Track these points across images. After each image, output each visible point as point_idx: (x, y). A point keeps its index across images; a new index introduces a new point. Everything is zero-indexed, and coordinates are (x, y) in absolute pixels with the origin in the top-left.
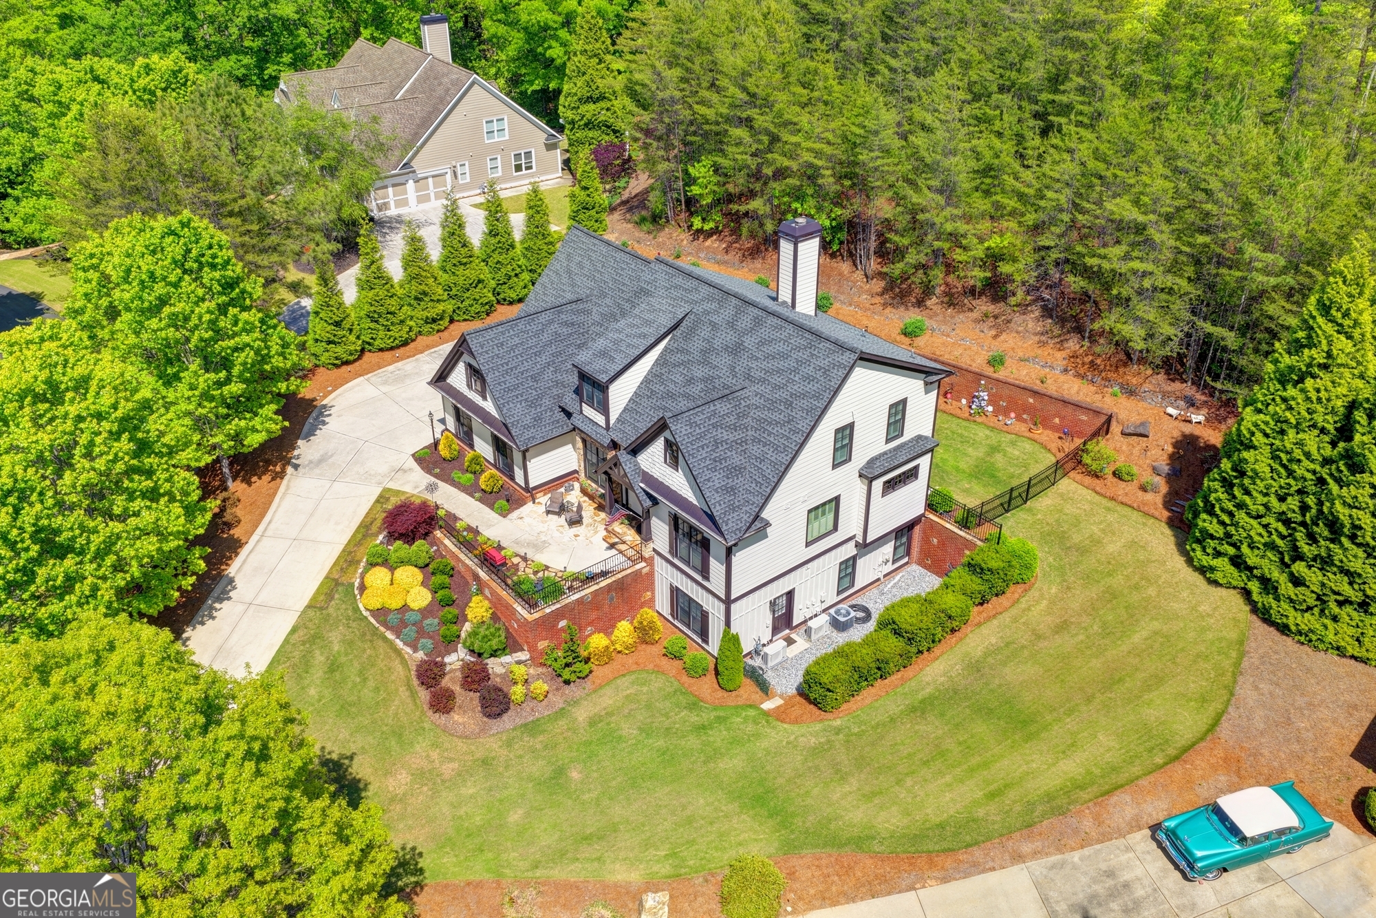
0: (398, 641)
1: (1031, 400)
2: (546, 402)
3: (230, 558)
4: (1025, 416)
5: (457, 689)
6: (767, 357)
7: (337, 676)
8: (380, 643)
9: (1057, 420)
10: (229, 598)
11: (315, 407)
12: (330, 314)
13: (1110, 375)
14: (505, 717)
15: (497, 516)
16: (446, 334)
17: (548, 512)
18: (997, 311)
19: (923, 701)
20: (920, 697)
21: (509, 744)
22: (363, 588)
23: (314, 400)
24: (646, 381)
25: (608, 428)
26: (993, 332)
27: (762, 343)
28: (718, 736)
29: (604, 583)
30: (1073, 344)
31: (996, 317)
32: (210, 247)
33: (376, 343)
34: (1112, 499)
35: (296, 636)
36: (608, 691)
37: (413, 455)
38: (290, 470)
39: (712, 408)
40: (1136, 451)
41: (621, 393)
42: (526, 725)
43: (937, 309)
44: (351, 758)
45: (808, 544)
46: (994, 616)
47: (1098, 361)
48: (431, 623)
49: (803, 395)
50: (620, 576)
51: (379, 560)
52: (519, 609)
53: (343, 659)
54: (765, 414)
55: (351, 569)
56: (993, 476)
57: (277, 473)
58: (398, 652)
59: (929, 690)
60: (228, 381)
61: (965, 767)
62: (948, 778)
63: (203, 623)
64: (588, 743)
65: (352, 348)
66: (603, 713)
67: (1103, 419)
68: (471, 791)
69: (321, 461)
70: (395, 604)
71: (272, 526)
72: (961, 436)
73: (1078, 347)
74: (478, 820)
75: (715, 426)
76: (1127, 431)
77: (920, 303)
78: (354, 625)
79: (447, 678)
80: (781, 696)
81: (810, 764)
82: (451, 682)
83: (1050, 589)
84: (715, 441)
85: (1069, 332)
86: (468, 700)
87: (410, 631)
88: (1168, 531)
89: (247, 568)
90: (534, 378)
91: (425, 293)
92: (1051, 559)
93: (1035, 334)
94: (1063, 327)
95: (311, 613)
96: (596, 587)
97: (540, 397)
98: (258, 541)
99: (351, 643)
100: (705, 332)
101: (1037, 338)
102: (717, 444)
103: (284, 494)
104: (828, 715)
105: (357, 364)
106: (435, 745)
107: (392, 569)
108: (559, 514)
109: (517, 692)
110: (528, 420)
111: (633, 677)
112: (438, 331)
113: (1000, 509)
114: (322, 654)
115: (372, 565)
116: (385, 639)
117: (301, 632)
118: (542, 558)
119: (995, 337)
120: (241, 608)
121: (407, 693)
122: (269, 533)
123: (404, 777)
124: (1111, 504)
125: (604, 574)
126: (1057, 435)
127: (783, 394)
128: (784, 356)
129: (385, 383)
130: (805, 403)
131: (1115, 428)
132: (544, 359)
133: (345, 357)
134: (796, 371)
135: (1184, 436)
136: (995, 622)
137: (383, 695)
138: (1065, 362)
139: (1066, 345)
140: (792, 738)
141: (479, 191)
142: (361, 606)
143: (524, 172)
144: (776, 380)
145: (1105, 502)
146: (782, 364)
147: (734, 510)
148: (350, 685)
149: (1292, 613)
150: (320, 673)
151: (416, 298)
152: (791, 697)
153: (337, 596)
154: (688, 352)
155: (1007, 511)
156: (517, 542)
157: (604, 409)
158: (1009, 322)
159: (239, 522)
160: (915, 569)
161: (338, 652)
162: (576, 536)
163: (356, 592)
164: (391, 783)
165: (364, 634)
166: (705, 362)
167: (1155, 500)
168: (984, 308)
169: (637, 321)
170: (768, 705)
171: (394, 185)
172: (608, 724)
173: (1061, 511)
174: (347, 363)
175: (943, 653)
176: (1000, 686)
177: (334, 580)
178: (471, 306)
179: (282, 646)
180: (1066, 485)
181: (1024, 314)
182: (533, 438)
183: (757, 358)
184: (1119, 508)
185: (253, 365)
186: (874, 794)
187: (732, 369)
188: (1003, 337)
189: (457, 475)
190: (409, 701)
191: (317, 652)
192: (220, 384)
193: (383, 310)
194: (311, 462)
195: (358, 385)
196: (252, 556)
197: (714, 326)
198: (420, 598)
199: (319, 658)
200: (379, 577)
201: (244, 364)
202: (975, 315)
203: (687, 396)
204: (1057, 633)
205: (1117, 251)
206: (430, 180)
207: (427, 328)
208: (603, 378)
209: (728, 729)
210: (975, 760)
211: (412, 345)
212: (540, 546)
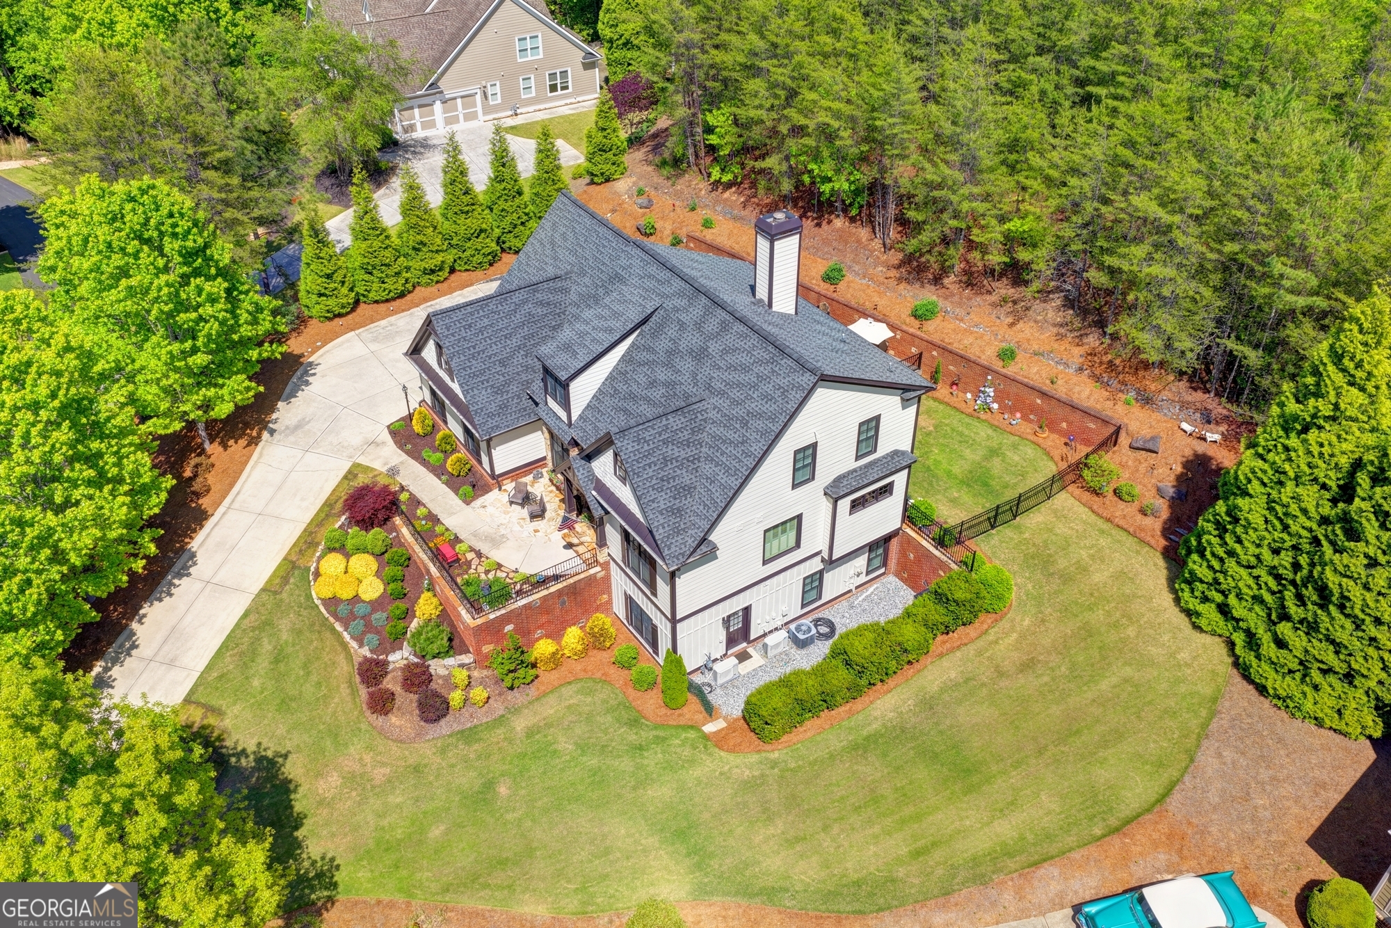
0: (345, 634)
1: (1039, 401)
2: (514, 388)
3: (195, 531)
4: (1032, 417)
5: (397, 689)
6: (730, 367)
7: (282, 667)
8: (328, 634)
9: (1064, 425)
10: (189, 575)
11: (302, 364)
12: (321, 267)
13: (1129, 378)
14: (443, 722)
15: (460, 502)
16: (445, 285)
17: (512, 503)
18: (1016, 296)
19: (867, 738)
20: (865, 733)
21: (443, 751)
22: (317, 574)
23: (302, 356)
24: (611, 378)
25: (570, 424)
26: (1010, 320)
27: (726, 351)
28: (653, 759)
29: (555, 588)
30: (1093, 340)
31: (1015, 302)
32: (171, 215)
33: (371, 295)
34: (1108, 520)
35: (246, 621)
36: (552, 699)
37: (388, 427)
38: (265, 435)
39: (664, 422)
40: (1142, 468)
41: (584, 390)
42: (462, 732)
43: (954, 288)
44: (285, 756)
45: (765, 562)
46: (959, 647)
47: (1117, 362)
48: (379, 617)
49: (759, 415)
50: (571, 581)
51: (337, 545)
52: (463, 612)
53: (290, 650)
54: (720, 431)
55: (310, 551)
56: (986, 484)
57: (253, 438)
58: (345, 646)
59: (875, 726)
60: (194, 350)
61: (897, 817)
62: (876, 829)
63: (160, 600)
64: (523, 756)
65: (344, 301)
66: (542, 724)
67: (1112, 429)
68: (399, 800)
69: (298, 427)
70: (346, 594)
71: (240, 498)
72: (961, 434)
73: (1097, 343)
74: (399, 833)
75: (665, 442)
76: (1135, 445)
77: (937, 280)
78: (304, 613)
79: (389, 677)
80: (725, 719)
81: (739, 800)
82: (391, 683)
83: (1022, 620)
84: (664, 458)
85: (1090, 326)
86: (407, 701)
87: (358, 625)
88: (1161, 563)
89: (210, 541)
90: (503, 363)
91: (422, 243)
92: (1030, 586)
93: (1055, 325)
94: (1084, 320)
95: (265, 597)
96: (545, 593)
97: (507, 383)
98: (224, 514)
99: (299, 632)
100: (672, 331)
101: (1055, 330)
102: (666, 461)
103: (256, 463)
104: (768, 747)
105: (350, 316)
106: (369, 748)
107: (348, 556)
108: (522, 505)
109: (456, 697)
110: (493, 408)
111: (579, 685)
112: (437, 282)
113: (987, 524)
114: (270, 642)
115: (331, 550)
116: (333, 630)
117: (252, 617)
118: (496, 555)
119: (1012, 325)
120: (199, 585)
121: (348, 691)
122: (236, 505)
123: (334, 779)
124: (1106, 526)
125: (556, 578)
126: (1064, 440)
127: (739, 411)
128: (746, 369)
129: (375, 340)
130: (759, 424)
131: (1124, 440)
132: (515, 341)
133: (337, 310)
134: (754, 387)
135: (1196, 456)
136: (958, 654)
137: (324, 690)
138: (1081, 360)
139: (1085, 340)
140: (727, 768)
141: (510, 113)
142: (313, 593)
143: (559, 92)
144: (735, 394)
145: (1100, 522)
146: (744, 378)
147: (678, 533)
148: (293, 678)
149: (1271, 674)
150: (266, 664)
151: (414, 248)
152: (736, 720)
153: (292, 580)
154: (653, 351)
155: (993, 527)
156: (475, 534)
157: (566, 404)
158: (1028, 309)
159: (208, 491)
160: (892, 580)
161: (286, 642)
162: (536, 531)
163: (311, 578)
164: (321, 786)
165: (313, 624)
166: (668, 365)
167: (1154, 525)
168: (1003, 292)
169: (606, 312)
170: (710, 728)
171: (420, 106)
172: (545, 736)
173: (1050, 530)
174: (340, 315)
175: (896, 686)
176: (951, 727)
177: (293, 563)
178: (473, 256)
179: (233, 631)
180: (1065, 500)
181: (1045, 301)
182: (497, 427)
183: (720, 368)
184: (1115, 532)
185: (219, 335)
186: (798, 840)
187: (694, 375)
188: (1020, 325)
189: (426, 453)
190: (348, 699)
191: (265, 640)
192: (185, 354)
193: (377, 261)
194: (287, 428)
195: (348, 341)
196: (216, 529)
197: (682, 326)
198: (372, 589)
199: (267, 646)
200: (332, 563)
201: (209, 335)
202: (994, 298)
203: (648, 400)
204: (1022, 671)
205: (1139, 251)
206: (459, 101)
207: (425, 279)
208: (563, 376)
209: (663, 752)
210: (908, 810)
211: (409, 297)
212: (496, 541)
